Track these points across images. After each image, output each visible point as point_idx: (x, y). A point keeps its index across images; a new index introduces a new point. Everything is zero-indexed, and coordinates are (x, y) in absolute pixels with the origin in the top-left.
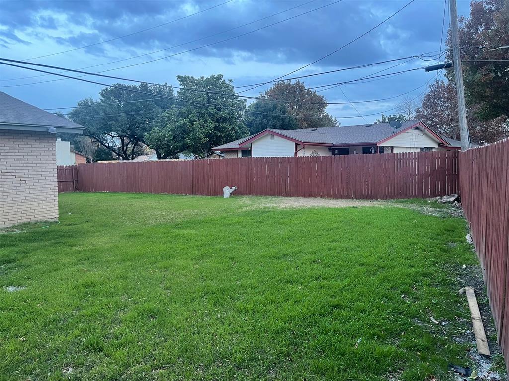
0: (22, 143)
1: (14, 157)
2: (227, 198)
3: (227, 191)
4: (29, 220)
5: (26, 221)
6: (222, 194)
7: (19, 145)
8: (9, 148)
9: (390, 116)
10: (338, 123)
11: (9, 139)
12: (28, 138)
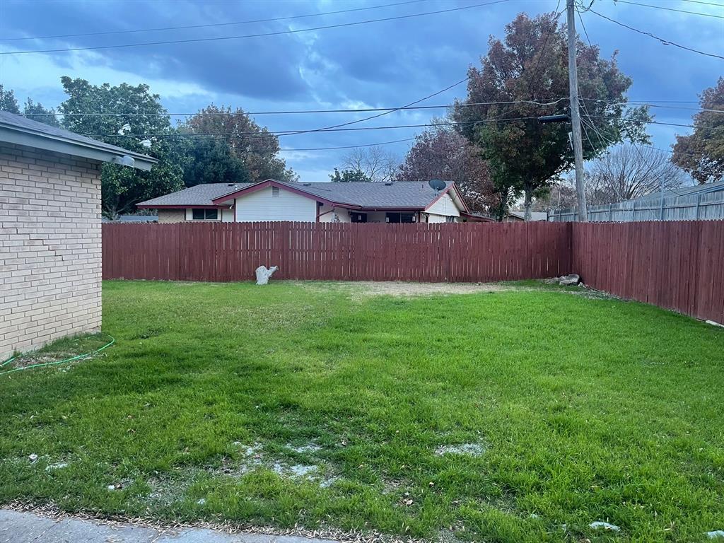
0: (59, 182)
1: (48, 208)
2: (265, 284)
3: (263, 274)
4: (64, 334)
5: (61, 335)
6: (254, 278)
7: (54, 184)
8: (40, 191)
9: (347, 171)
10: (296, 177)
11: (41, 171)
12: (68, 173)
